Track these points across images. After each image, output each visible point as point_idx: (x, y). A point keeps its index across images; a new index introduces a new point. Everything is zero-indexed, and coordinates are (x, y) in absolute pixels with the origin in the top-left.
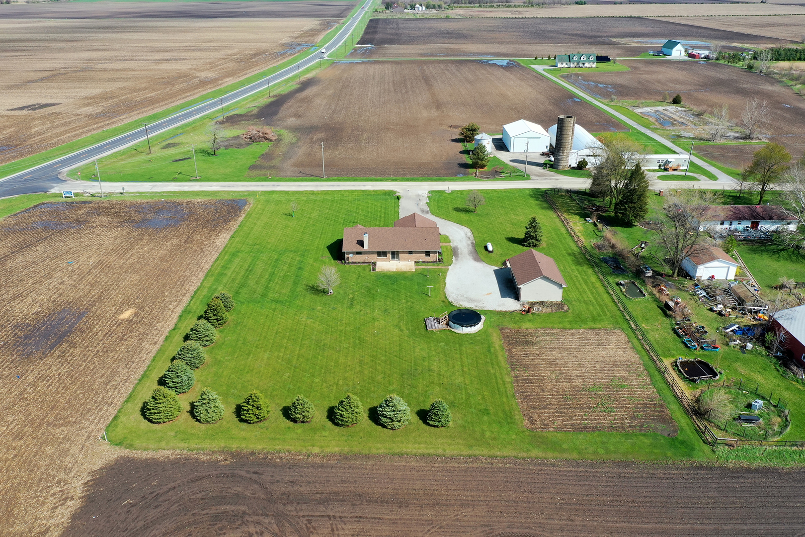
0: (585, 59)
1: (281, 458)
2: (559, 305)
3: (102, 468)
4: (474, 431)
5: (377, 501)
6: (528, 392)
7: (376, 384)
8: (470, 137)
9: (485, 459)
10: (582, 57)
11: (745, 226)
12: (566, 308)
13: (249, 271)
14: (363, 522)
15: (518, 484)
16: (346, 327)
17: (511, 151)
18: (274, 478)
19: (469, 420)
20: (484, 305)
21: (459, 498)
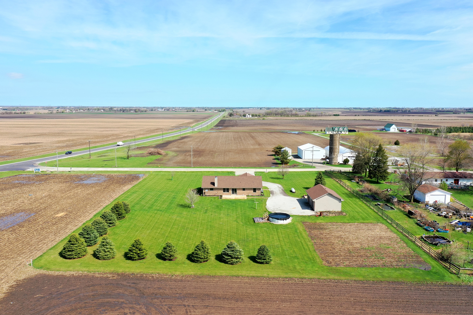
0: (342, 130)
1: (153, 277)
2: (340, 213)
3: (25, 279)
4: (289, 266)
5: (220, 298)
6: (324, 249)
7: (221, 244)
8: (278, 153)
9: (298, 279)
10: (340, 129)
11: (451, 182)
12: (344, 214)
13: (142, 198)
14: (210, 308)
15: (322, 291)
16: (202, 221)
17: (303, 158)
18: (146, 286)
19: (285, 261)
20: (292, 213)
21: (280, 298)
